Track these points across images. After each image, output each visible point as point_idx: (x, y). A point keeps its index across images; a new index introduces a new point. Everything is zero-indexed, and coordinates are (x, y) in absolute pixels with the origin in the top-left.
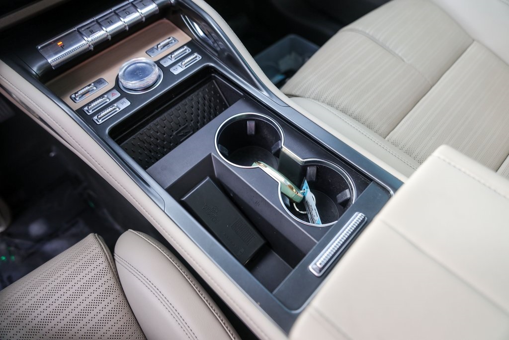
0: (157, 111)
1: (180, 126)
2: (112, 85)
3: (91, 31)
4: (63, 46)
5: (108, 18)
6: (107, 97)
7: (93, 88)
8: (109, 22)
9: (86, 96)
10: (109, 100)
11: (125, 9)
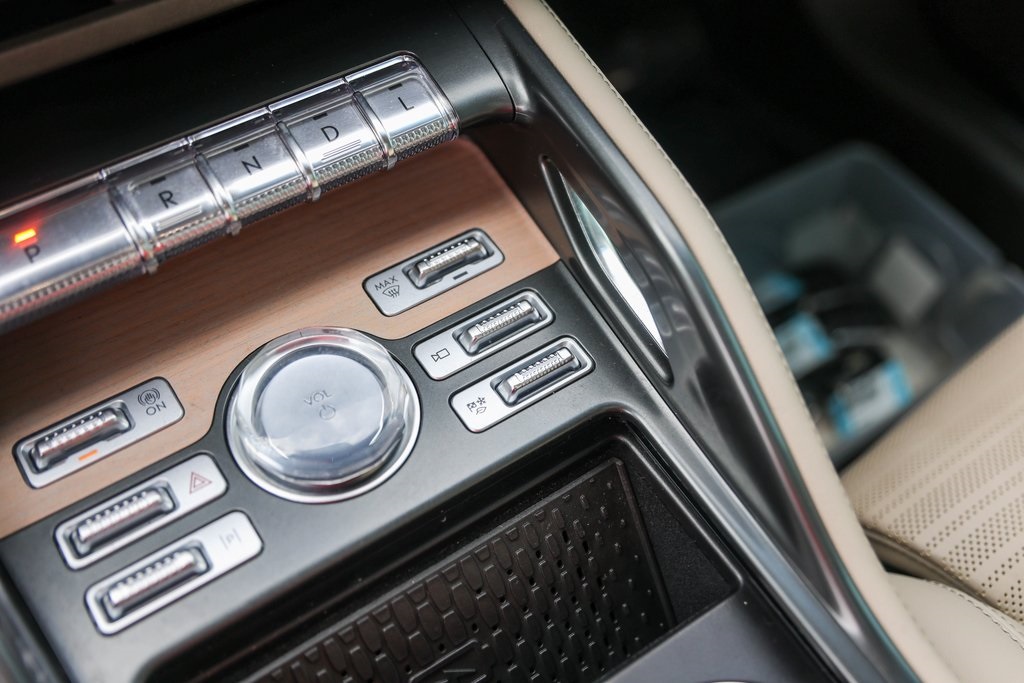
0: (361, 583)
1: (442, 647)
2: (200, 424)
3: (166, 196)
4: (33, 251)
5: (246, 146)
6: (167, 490)
7: (117, 423)
8: (245, 164)
9: (81, 458)
10: (175, 507)
11: (325, 114)
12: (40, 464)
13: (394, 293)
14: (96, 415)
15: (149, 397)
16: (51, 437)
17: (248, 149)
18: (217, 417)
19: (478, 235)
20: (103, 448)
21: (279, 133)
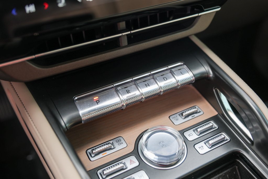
2: (131, 148)
3: (128, 91)
4: (98, 102)
5: (146, 81)
6: (124, 164)
7: (111, 146)
8: (146, 85)
9: (103, 155)
10: (126, 168)
11: (163, 75)
12: (93, 155)
13: (177, 120)
14: (106, 144)
15: (118, 141)
16: (96, 149)
17: (146, 82)
18: (135, 147)
19: (197, 107)
20: (108, 152)
21: (153, 78)
